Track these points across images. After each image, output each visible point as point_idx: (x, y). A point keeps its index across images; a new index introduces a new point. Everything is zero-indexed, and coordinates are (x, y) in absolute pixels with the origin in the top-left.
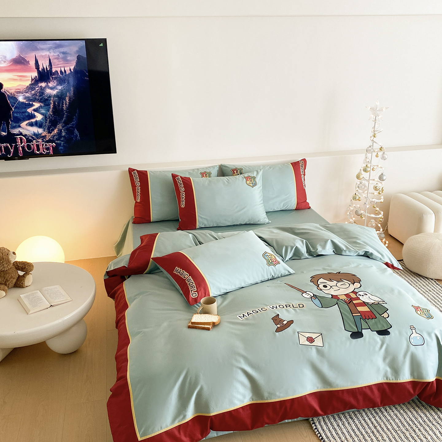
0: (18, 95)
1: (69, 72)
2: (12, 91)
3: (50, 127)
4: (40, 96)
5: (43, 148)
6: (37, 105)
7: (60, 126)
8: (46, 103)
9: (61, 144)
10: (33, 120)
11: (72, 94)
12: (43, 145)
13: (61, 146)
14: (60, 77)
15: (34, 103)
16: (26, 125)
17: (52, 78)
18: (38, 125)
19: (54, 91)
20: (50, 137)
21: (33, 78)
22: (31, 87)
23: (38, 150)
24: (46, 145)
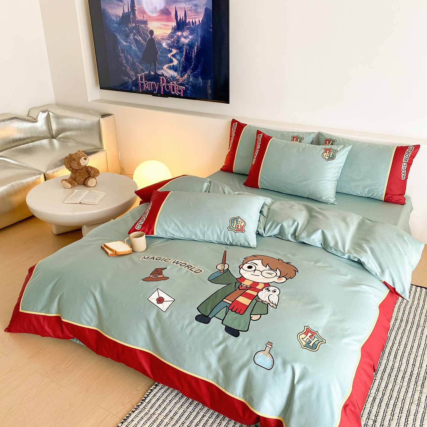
0: (163, 41)
1: (198, 23)
2: (159, 38)
3: (182, 72)
4: (177, 43)
5: (177, 89)
6: (174, 51)
7: (189, 72)
8: (180, 50)
9: (189, 88)
10: (171, 64)
11: (199, 44)
12: (177, 87)
13: (189, 90)
14: (191, 28)
15: (172, 50)
16: (167, 68)
17: (186, 28)
18: (174, 69)
19: (187, 40)
20: (181, 81)
21: (173, 27)
22: (171, 36)
23: (174, 91)
24: (179, 88)
